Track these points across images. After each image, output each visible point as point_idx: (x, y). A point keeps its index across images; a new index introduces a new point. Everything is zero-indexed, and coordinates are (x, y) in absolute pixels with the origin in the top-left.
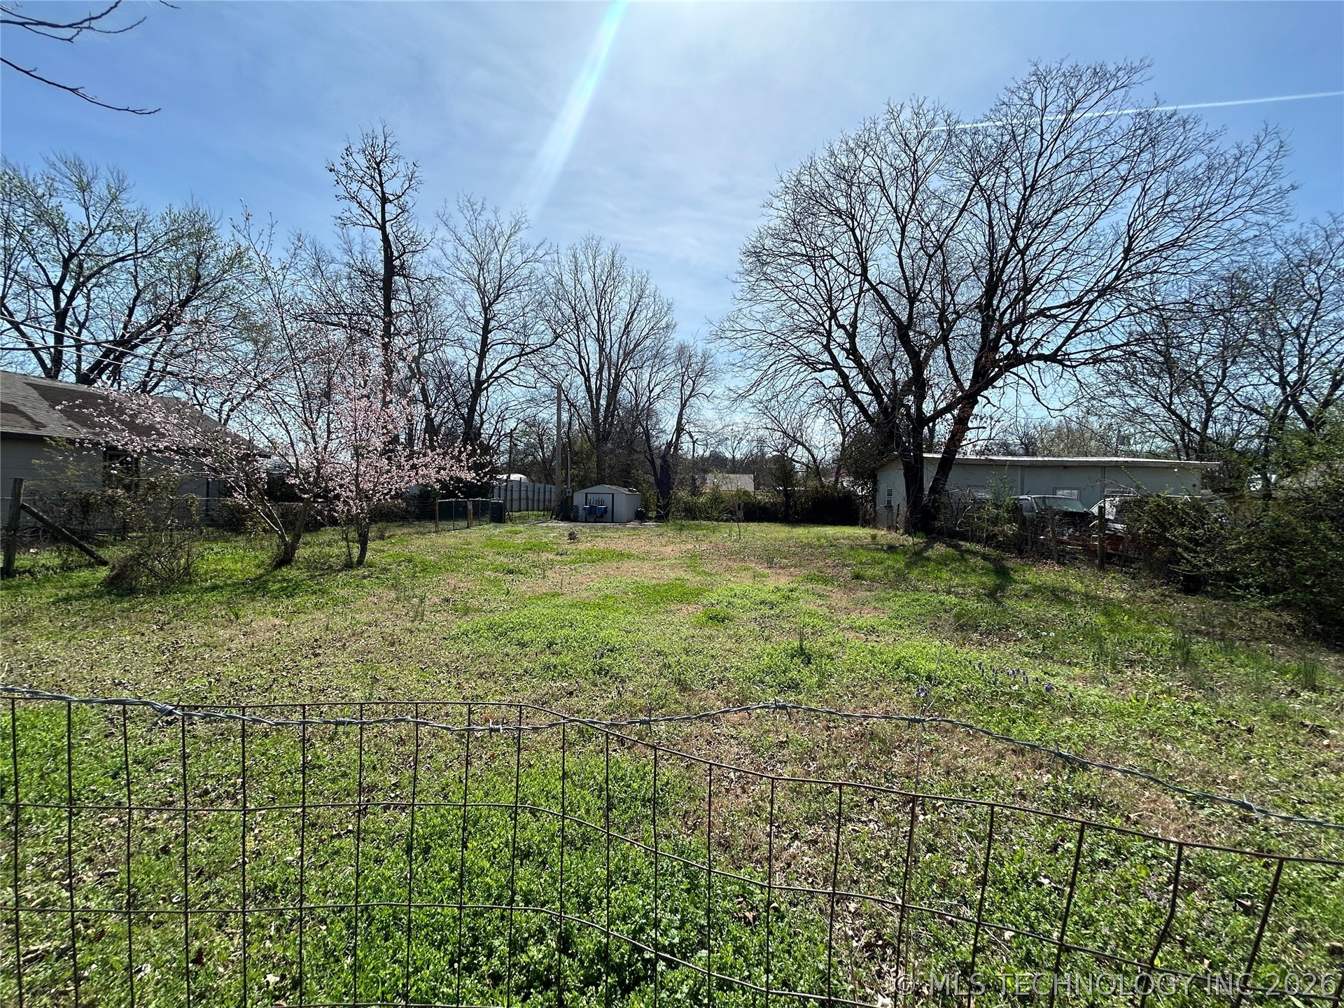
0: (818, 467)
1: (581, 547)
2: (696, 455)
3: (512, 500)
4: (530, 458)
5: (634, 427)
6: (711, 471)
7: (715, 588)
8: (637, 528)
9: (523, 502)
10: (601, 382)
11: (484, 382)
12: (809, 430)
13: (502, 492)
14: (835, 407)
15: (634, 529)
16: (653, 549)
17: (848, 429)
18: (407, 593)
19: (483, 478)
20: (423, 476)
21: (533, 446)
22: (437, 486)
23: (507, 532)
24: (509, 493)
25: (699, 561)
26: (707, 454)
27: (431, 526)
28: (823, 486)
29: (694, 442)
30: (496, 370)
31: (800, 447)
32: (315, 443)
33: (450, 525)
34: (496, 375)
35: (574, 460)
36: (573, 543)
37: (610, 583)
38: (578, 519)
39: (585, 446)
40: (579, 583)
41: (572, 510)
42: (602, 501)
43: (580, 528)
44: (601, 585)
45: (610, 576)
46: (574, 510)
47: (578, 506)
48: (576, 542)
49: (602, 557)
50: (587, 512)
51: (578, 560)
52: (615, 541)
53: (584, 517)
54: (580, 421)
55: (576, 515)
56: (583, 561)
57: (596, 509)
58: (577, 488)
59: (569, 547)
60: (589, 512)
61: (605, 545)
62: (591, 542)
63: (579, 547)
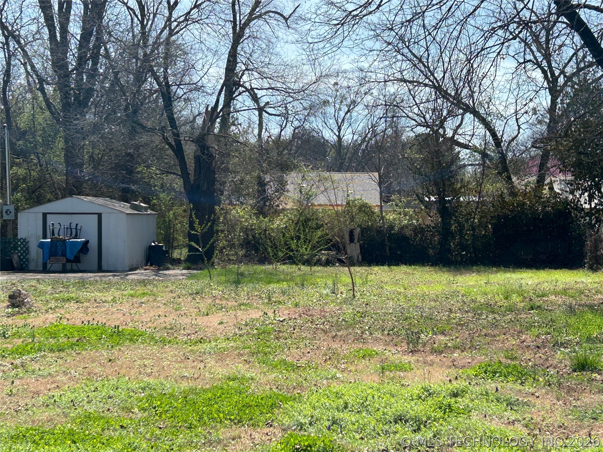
0: (503, 157)
1: (36, 320)
2: (265, 135)
5: (140, 80)
6: (295, 167)
7: (305, 394)
8: (150, 282)
12: (486, 82)
14: (536, 39)
15: (143, 283)
16: (185, 321)
17: (561, 80)
25: (274, 343)
26: (288, 133)
28: (513, 193)
29: (261, 110)
31: (469, 117)
35: (19, 147)
36: (18, 313)
37: (94, 391)
38: (27, 266)
39: (40, 119)
40: (31, 392)
41: (15, 248)
42: (76, 229)
43: (33, 284)
44: (76, 395)
45: (95, 378)
46: (19, 249)
47: (27, 241)
48: (26, 312)
49: (78, 341)
50: (47, 251)
51: (29, 346)
52: (104, 307)
53: (41, 261)
54: (29, 68)
55: (24, 257)
56: (40, 350)
57: (65, 246)
58: (26, 204)
59: (10, 321)
60: (50, 251)
61: (85, 315)
62: (55, 310)
63: (30, 320)
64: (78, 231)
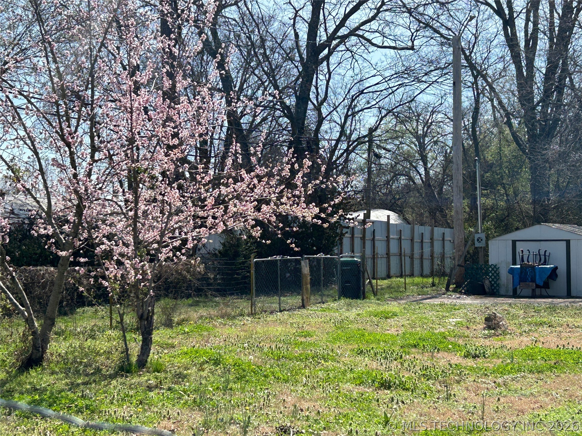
1: (511, 342)
3: (374, 258)
4: (403, 180)
9: (394, 261)
10: (536, 24)
11: (323, 47)
13: (357, 242)
18: (220, 416)
19: (331, 215)
20: (235, 216)
21: (408, 157)
22: (257, 233)
23: (370, 314)
24: (368, 244)
27: (243, 304)
30: (342, 24)
32: (74, 167)
33: (272, 302)
34: (343, 31)
35: (486, 179)
36: (495, 335)
37: (578, 413)
38: (498, 291)
39: (506, 151)
40: (516, 410)
41: (487, 274)
42: (545, 255)
43: (506, 308)
44: (561, 415)
45: (577, 400)
46: (490, 274)
47: (497, 267)
48: (501, 334)
49: (555, 364)
50: (517, 277)
51: (509, 367)
52: (577, 332)
53: (511, 286)
54: (496, 103)
55: (495, 282)
56: (519, 370)
57: (535, 272)
58: (495, 232)
59: (487, 342)
60: (520, 277)
61: (559, 339)
62: (529, 333)
63: (507, 342)
64: (547, 258)
